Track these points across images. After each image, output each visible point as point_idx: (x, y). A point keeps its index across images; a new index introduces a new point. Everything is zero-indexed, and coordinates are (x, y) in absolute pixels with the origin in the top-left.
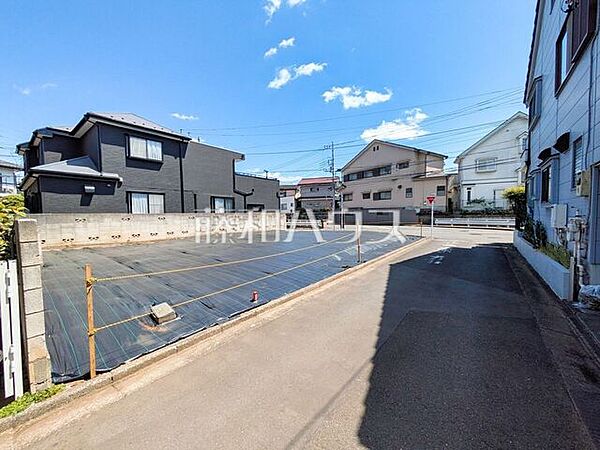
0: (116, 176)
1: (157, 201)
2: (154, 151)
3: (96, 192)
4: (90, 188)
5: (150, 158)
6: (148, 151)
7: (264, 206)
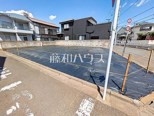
0: (63, 33)
3: (61, 36)
5: (67, 28)
6: (67, 26)
7: (99, 36)
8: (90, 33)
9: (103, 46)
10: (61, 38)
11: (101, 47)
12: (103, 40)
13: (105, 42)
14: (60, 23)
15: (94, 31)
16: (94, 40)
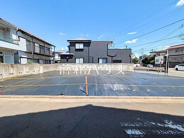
0: (73, 54)
1: (82, 60)
2: (81, 46)
3: (69, 58)
4: (68, 57)
5: (80, 48)
6: (80, 46)
7: (121, 60)
8: (112, 57)
9: (128, 70)
10: (67, 61)
11: (126, 70)
12: (127, 64)
13: (129, 65)
15: (116, 54)
16: (119, 63)
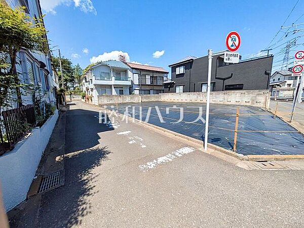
0: (174, 81)
1: (181, 88)
2: (181, 70)
4: (169, 86)
5: (181, 73)
8: (224, 79)
9: (252, 103)
10: (170, 90)
12: (251, 91)
13: (258, 94)
14: (169, 66)
15: (232, 74)
16: (233, 91)
